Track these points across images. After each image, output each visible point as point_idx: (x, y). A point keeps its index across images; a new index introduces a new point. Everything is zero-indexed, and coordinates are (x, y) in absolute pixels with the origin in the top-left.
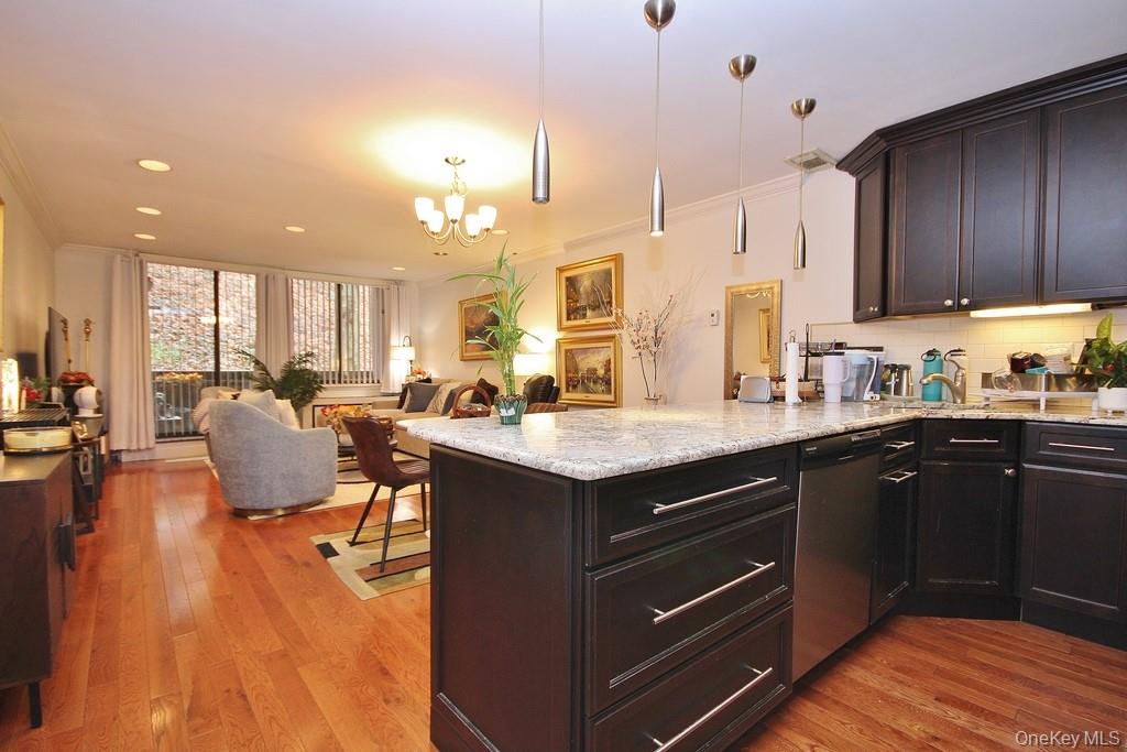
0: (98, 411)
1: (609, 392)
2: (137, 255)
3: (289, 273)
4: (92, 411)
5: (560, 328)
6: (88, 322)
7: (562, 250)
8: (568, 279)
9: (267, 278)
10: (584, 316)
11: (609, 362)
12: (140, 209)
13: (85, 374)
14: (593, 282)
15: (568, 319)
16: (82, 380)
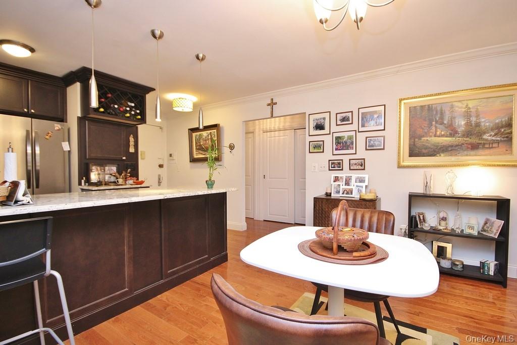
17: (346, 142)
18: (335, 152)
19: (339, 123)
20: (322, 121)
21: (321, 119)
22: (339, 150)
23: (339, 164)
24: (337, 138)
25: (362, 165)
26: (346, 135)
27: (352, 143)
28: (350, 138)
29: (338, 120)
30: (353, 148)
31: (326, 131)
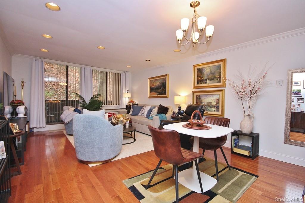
0: (25, 115)
1: (218, 111)
2: (41, 59)
3: (92, 67)
4: (23, 115)
5: (195, 87)
6: (23, 82)
8: (198, 69)
9: (84, 68)
10: (206, 83)
11: (218, 100)
13: (21, 101)
14: (211, 70)
15: (198, 83)
16: (19, 103)
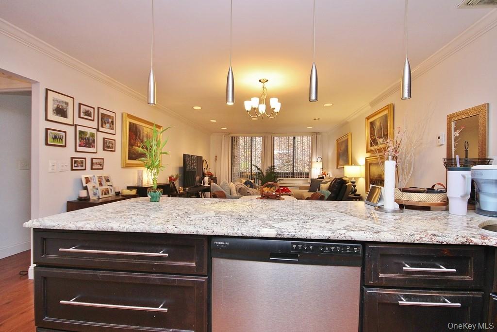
3: (273, 135)
5: (368, 151)
7: (370, 107)
8: (371, 123)
12: (211, 121)
14: (381, 123)
15: (371, 145)
17: (88, 139)
18: (79, 149)
19: (82, 115)
20: (65, 106)
21: (63, 102)
22: (83, 146)
23: (82, 162)
24: (81, 132)
25: (101, 165)
26: (89, 131)
27: (94, 141)
28: (92, 135)
29: (81, 112)
30: (94, 146)
31: (69, 120)
